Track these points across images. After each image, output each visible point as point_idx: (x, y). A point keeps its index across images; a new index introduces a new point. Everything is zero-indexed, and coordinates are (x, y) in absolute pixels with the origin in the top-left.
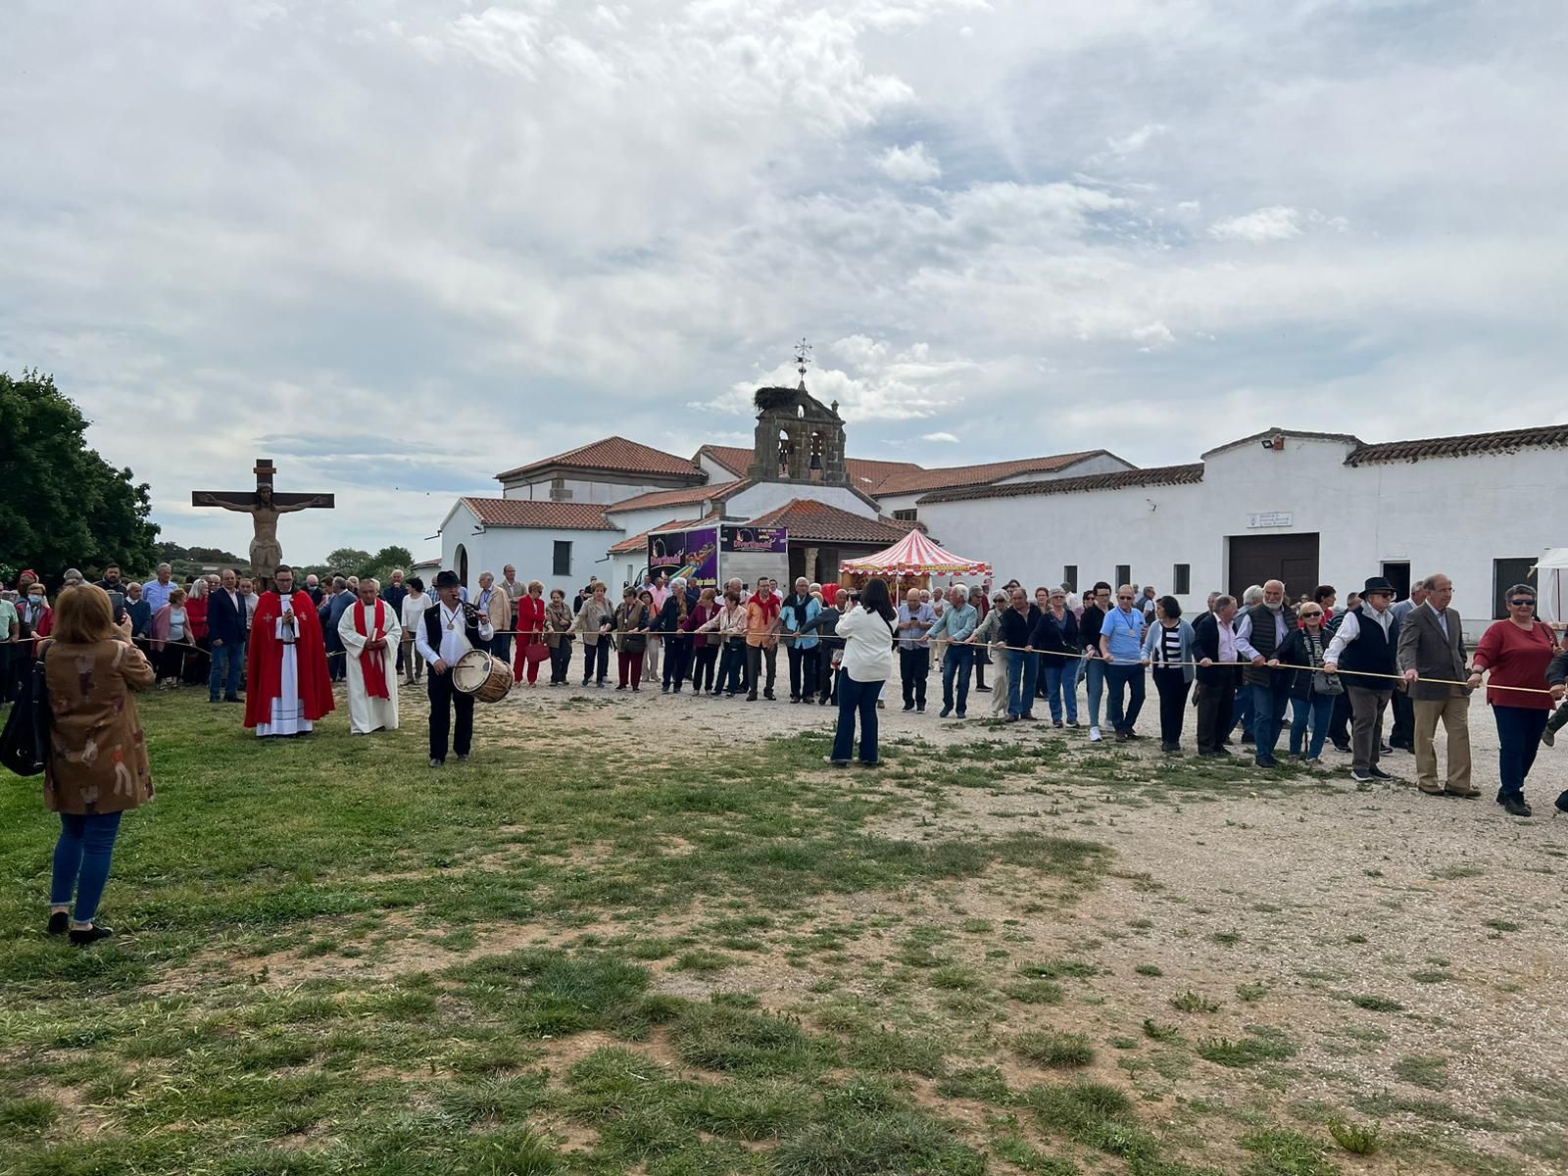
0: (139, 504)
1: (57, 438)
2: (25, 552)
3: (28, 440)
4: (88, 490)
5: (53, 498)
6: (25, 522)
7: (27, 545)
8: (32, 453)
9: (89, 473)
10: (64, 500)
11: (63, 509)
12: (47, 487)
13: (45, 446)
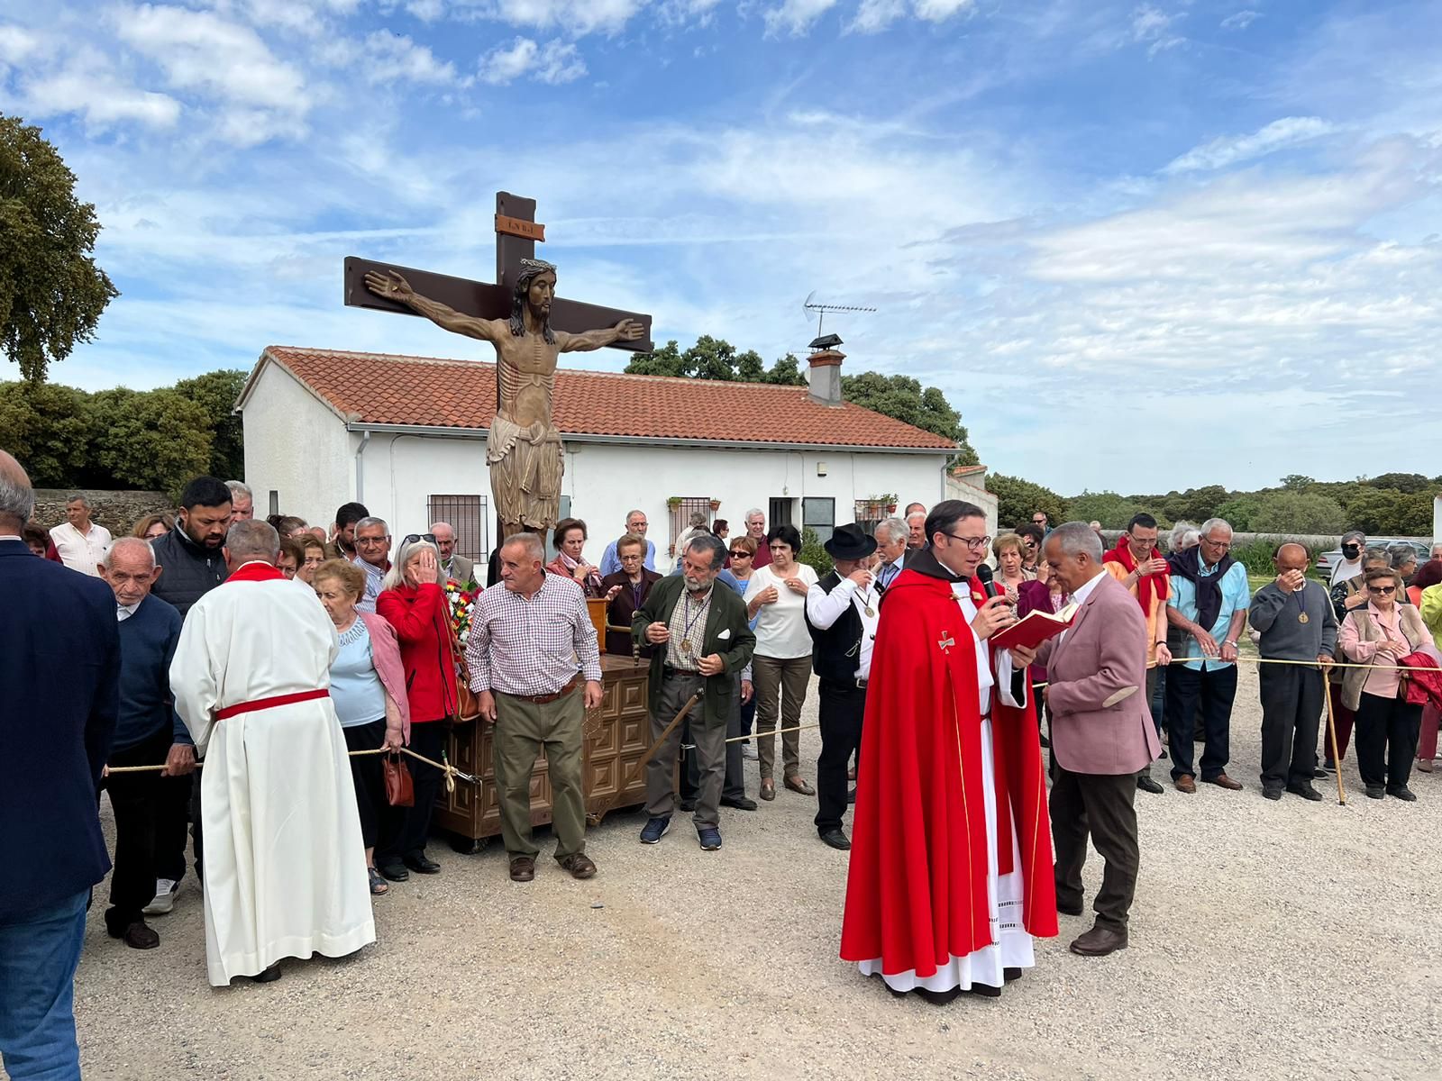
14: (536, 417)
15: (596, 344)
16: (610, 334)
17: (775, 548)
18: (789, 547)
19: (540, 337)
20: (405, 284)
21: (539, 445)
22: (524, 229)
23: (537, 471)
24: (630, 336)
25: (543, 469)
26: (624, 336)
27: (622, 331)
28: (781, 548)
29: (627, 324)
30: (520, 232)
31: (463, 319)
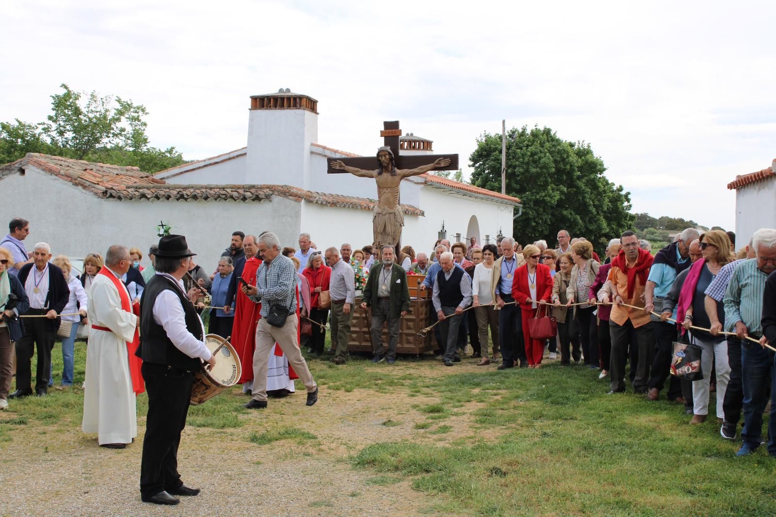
0: (626, 204)
1: (592, 176)
2: (578, 232)
3: (579, 178)
4: (604, 200)
5: (590, 205)
6: (578, 217)
7: (579, 229)
8: (581, 184)
9: (605, 192)
10: (595, 206)
11: (594, 210)
12: (588, 200)
13: (587, 180)
14: (386, 204)
15: (421, 171)
16: (431, 165)
17: (486, 254)
18: (493, 254)
19: (389, 174)
20: (343, 164)
21: (385, 215)
22: (392, 133)
23: (385, 226)
24: (442, 165)
25: (387, 224)
26: (437, 166)
27: (438, 163)
28: (489, 254)
29: (440, 160)
30: (391, 135)
31: (364, 172)
